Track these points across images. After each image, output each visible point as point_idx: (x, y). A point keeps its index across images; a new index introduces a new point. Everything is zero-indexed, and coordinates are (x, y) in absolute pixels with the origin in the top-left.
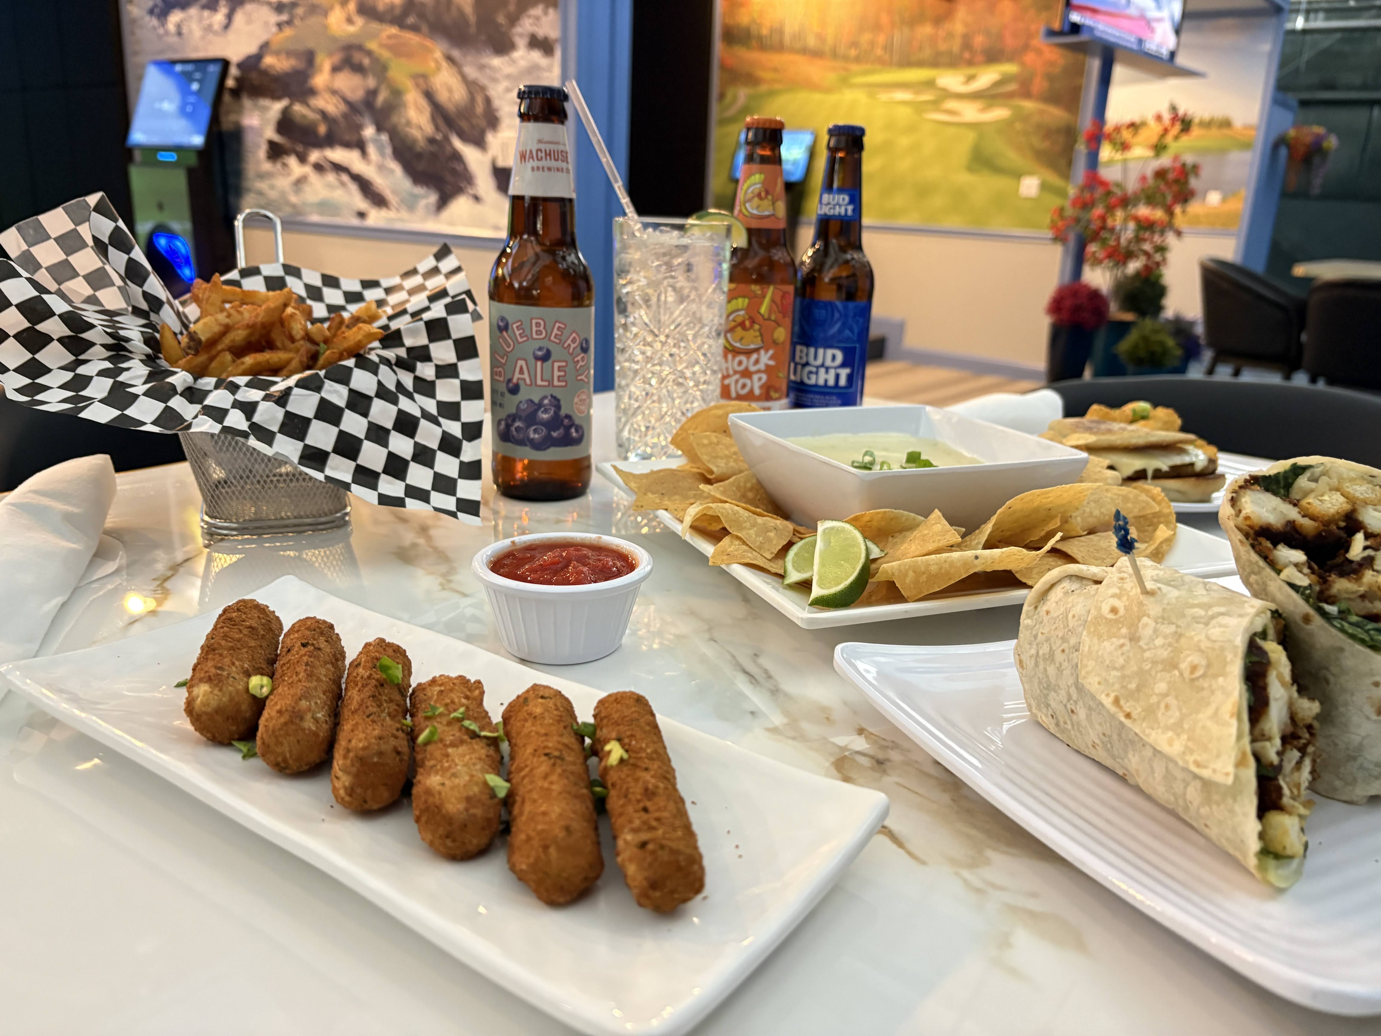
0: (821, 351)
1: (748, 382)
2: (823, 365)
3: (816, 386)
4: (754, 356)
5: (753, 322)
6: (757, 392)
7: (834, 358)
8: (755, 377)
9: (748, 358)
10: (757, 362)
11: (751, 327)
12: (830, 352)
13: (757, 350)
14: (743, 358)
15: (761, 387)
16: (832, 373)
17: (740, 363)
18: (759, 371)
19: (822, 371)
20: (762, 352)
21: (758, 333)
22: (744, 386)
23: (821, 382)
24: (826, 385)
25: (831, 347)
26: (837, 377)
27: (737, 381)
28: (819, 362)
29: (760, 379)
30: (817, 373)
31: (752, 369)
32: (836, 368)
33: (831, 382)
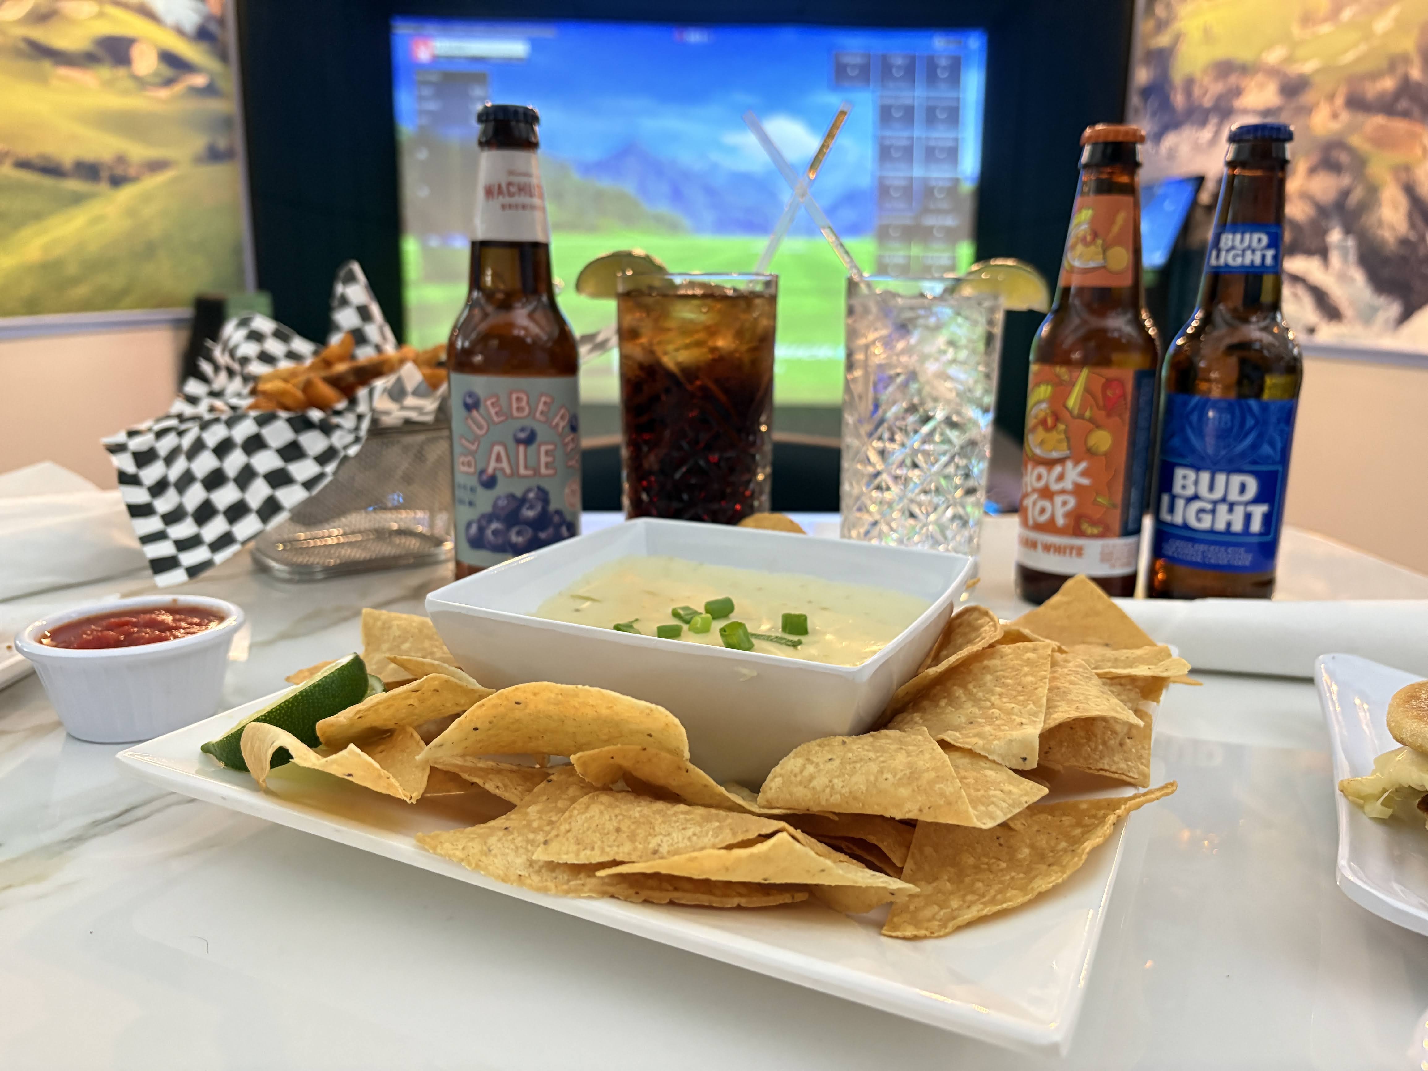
0: (1221, 478)
1: (1047, 504)
2: (1224, 500)
3: (1212, 531)
4: (1058, 469)
5: (1057, 418)
6: (1060, 521)
7: (1243, 488)
8: (1059, 500)
9: (1049, 471)
10: (1061, 478)
11: (1054, 426)
12: (1236, 479)
13: (1061, 461)
14: (1042, 470)
15: (1067, 515)
16: (1239, 512)
17: (1039, 477)
18: (1063, 492)
19: (1223, 508)
20: (1069, 464)
21: (1063, 436)
22: (1043, 511)
23: (1221, 526)
24: (1228, 531)
25: (1240, 471)
26: (1248, 518)
27: (1034, 503)
28: (1218, 494)
29: (1065, 503)
30: (1213, 512)
31: (1055, 487)
32: (1247, 504)
33: (1238, 526)
